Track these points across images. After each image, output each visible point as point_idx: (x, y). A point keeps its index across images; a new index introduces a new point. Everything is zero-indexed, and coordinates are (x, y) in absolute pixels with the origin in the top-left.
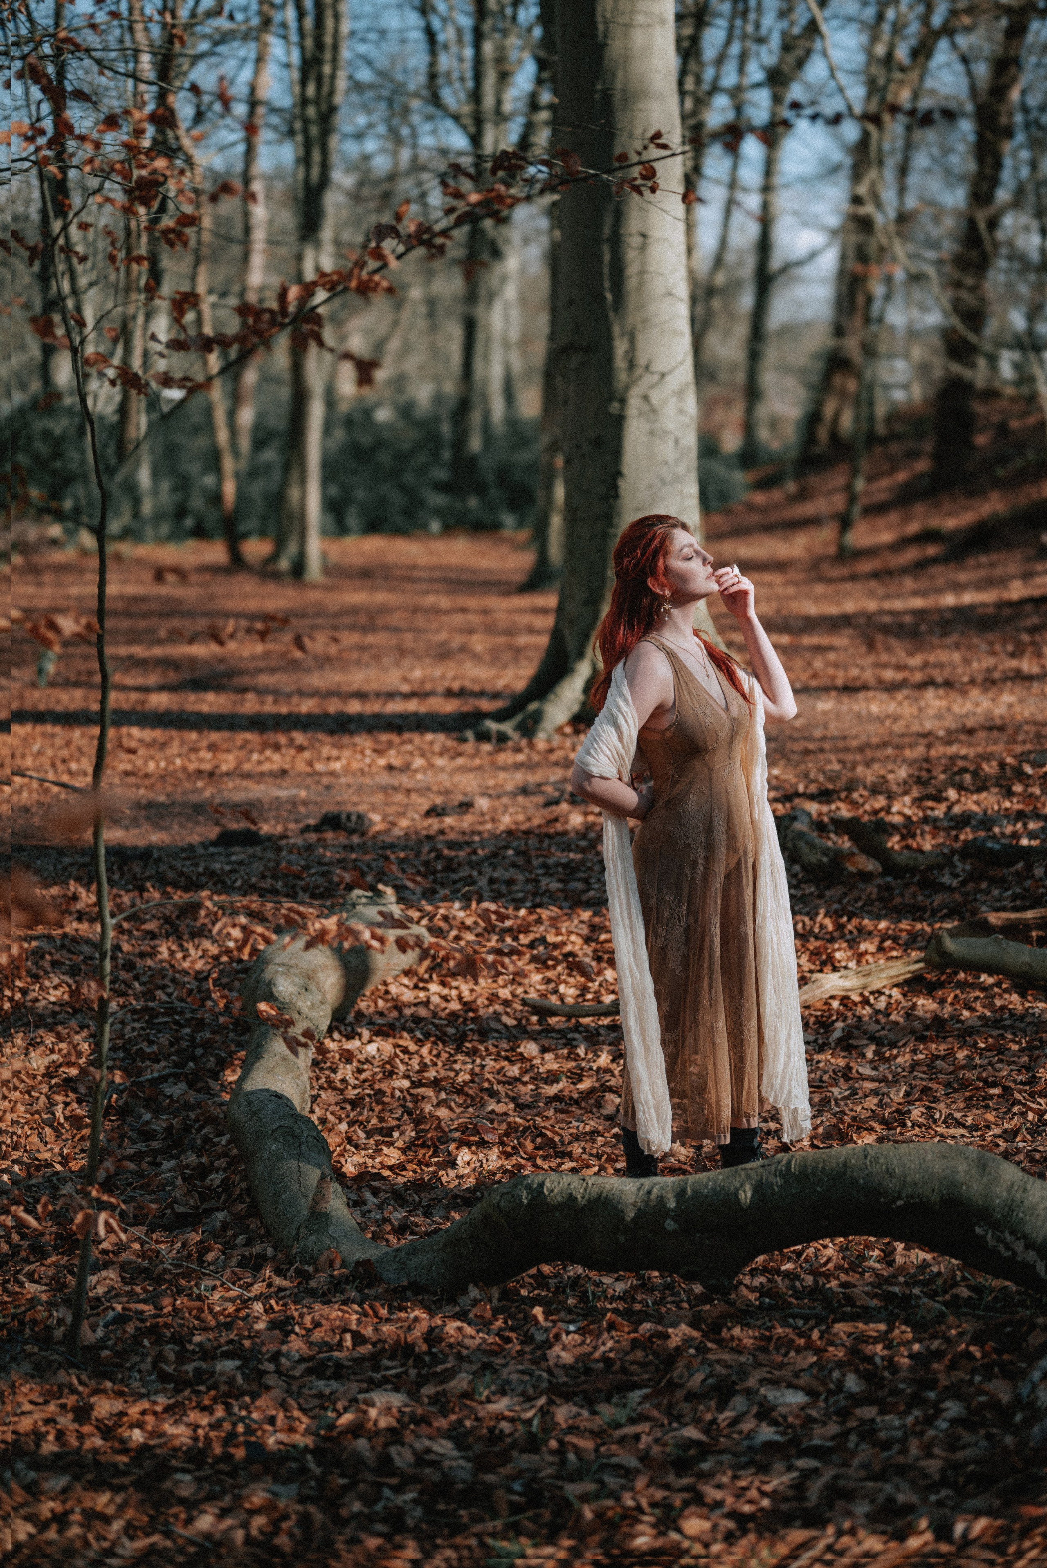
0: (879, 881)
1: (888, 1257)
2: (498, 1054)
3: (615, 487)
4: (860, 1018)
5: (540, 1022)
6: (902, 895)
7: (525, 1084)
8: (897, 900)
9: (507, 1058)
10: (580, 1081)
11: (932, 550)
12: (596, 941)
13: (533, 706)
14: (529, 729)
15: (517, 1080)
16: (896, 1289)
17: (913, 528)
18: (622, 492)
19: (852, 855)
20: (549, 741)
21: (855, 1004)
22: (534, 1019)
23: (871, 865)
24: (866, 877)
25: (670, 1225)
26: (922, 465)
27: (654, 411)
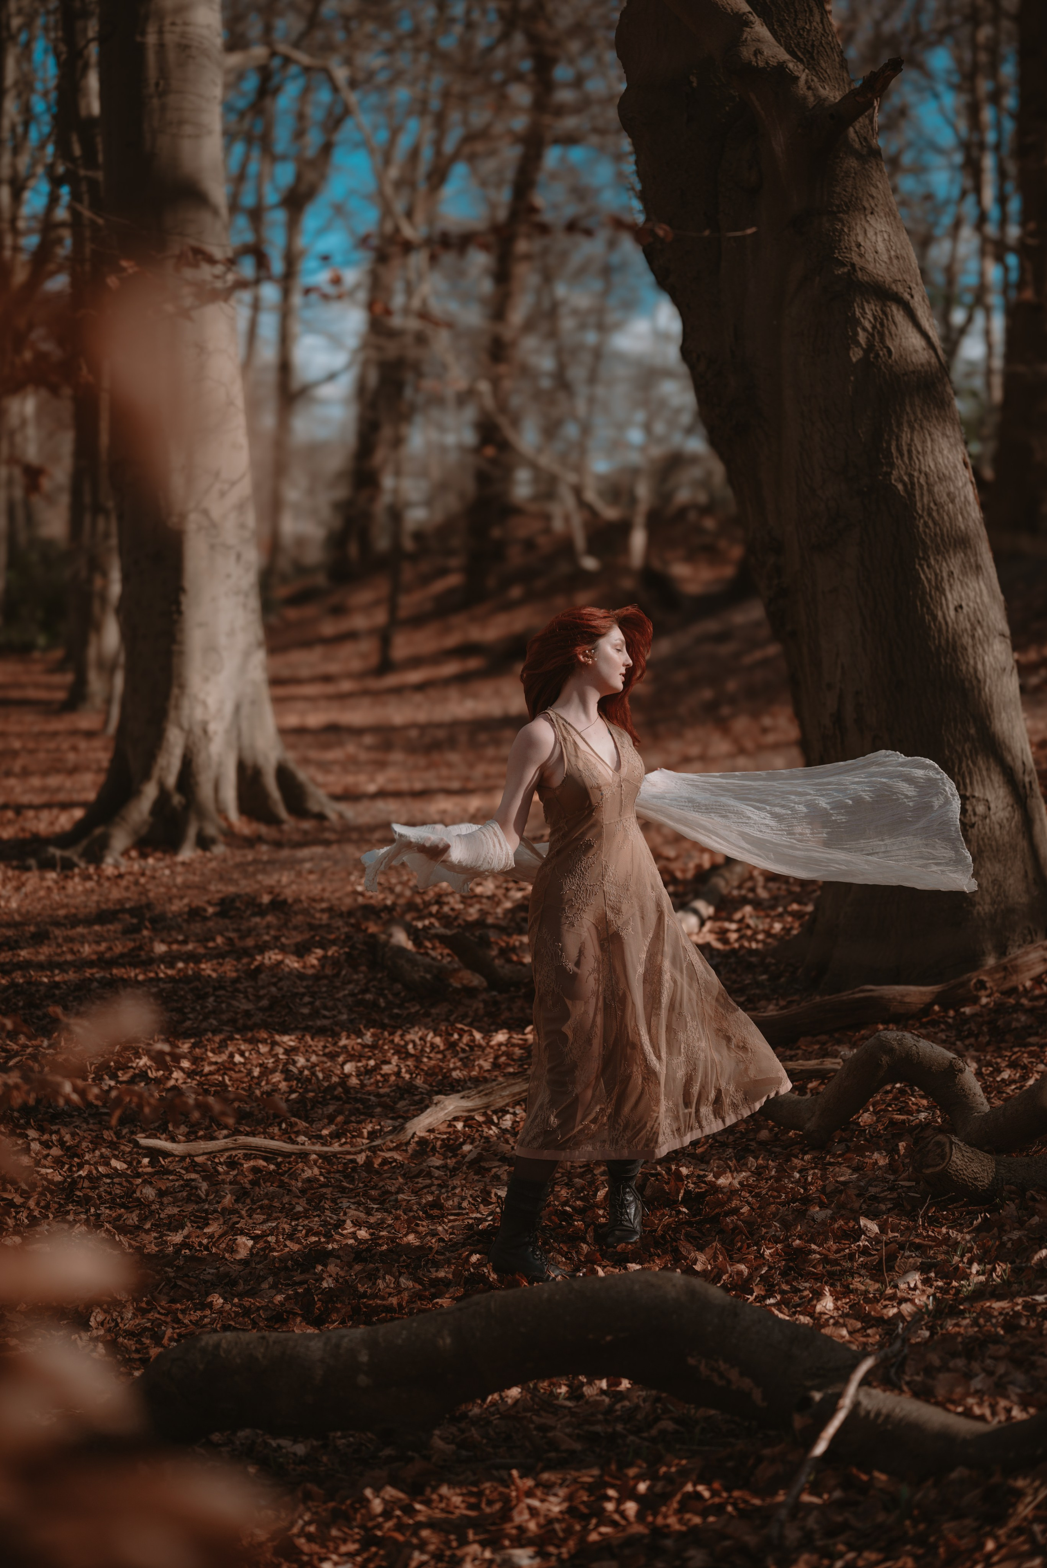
0: (484, 996)
1: (575, 1393)
2: (113, 1200)
3: (178, 603)
4: (487, 1139)
5: (151, 1164)
6: (510, 1009)
7: (147, 1232)
8: (506, 1015)
9: (123, 1206)
10: (207, 1225)
11: (473, 663)
12: (201, 1073)
13: (98, 831)
14: (95, 856)
15: (138, 1228)
16: (598, 1428)
17: (452, 641)
18: (184, 607)
19: (456, 971)
20: (116, 866)
21: (480, 1124)
22: (146, 1161)
23: (476, 980)
24: (470, 992)
25: (363, 1380)
26: (453, 580)
27: (214, 525)
